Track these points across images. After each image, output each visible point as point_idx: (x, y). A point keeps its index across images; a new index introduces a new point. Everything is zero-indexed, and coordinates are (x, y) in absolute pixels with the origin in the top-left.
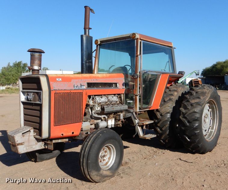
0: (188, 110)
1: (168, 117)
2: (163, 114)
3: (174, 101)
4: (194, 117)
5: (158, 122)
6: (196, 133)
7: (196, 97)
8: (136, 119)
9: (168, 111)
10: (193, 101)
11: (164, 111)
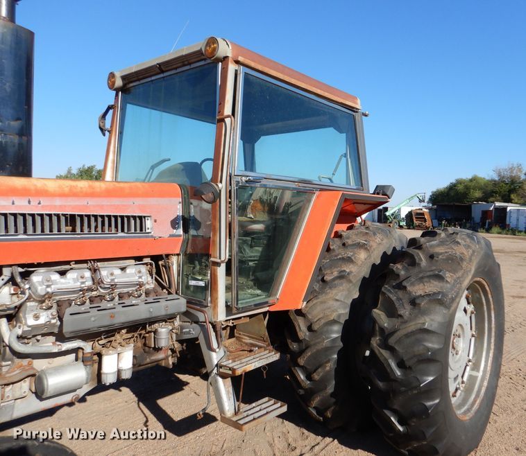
0: (400, 320)
1: (335, 336)
2: (315, 327)
3: (354, 281)
4: (421, 347)
5: (301, 352)
6: (426, 409)
7: (431, 273)
8: (214, 351)
9: (333, 316)
10: (418, 289)
11: (321, 315)
